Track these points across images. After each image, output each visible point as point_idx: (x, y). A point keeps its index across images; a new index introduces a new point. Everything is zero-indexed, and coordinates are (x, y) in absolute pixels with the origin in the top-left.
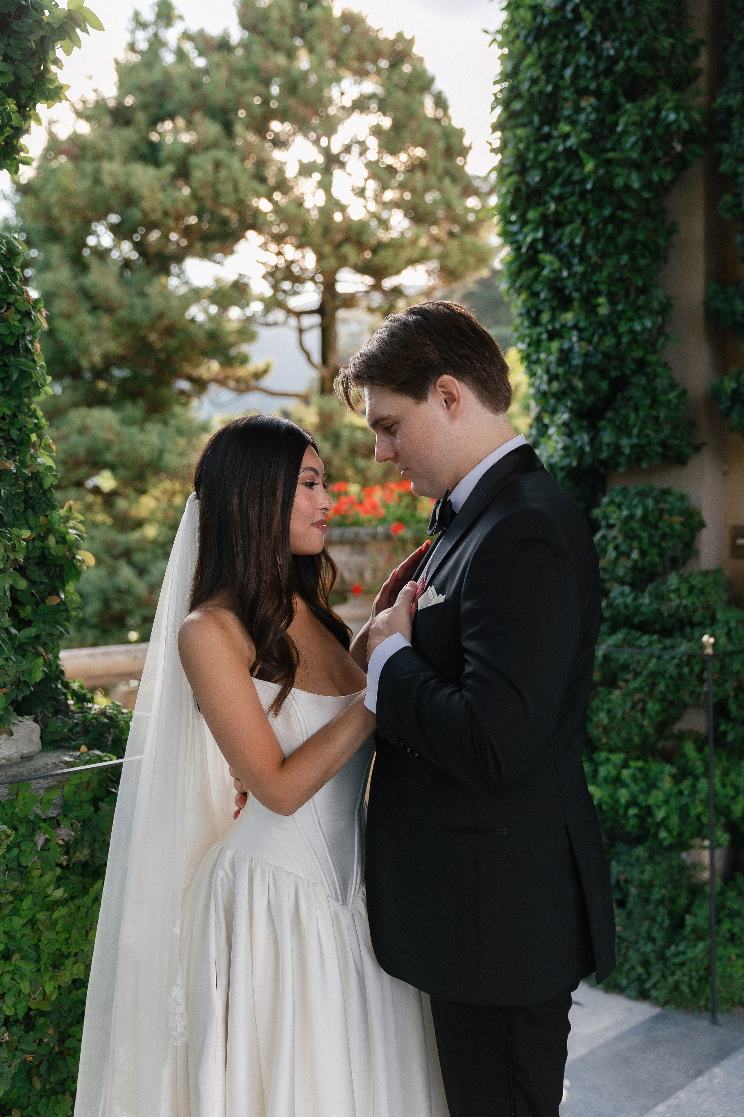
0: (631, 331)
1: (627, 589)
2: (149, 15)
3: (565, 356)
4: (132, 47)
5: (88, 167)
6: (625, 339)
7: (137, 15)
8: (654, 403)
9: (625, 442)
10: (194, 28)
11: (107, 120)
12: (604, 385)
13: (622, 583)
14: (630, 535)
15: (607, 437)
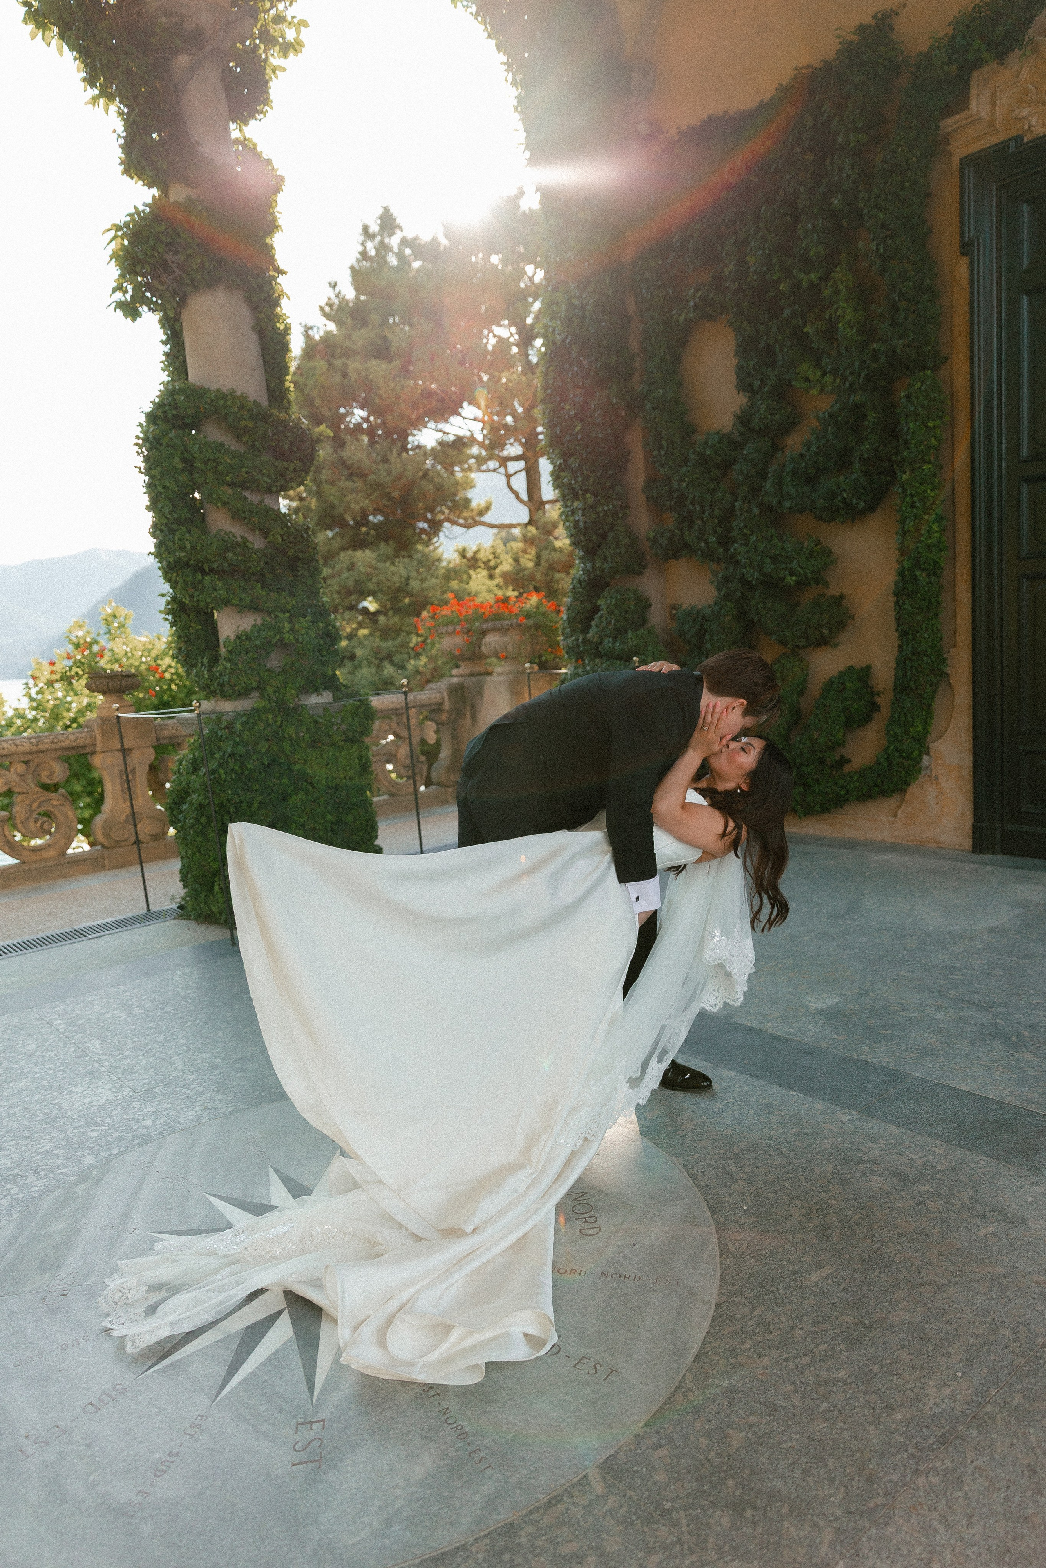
0: (603, 510)
1: (611, 640)
2: (374, 228)
3: (577, 522)
4: (364, 254)
5: (338, 363)
6: (601, 514)
7: (365, 229)
8: (618, 546)
9: (606, 566)
10: (410, 236)
11: (350, 321)
12: (595, 537)
13: (610, 637)
14: (611, 612)
15: (598, 564)
